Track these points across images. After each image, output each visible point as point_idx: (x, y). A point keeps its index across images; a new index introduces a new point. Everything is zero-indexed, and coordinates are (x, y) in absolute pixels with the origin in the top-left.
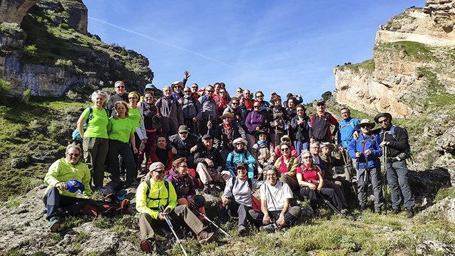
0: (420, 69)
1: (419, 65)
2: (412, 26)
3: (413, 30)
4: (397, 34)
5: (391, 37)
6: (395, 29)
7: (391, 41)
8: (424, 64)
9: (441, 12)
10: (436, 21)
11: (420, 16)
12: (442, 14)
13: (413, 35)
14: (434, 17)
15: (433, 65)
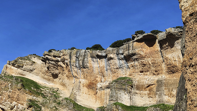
0: (31, 100)
1: (30, 97)
2: (31, 67)
3: (32, 71)
4: (19, 70)
5: (14, 71)
6: (19, 67)
7: (14, 75)
8: (34, 98)
9: (53, 62)
10: (48, 68)
11: (39, 62)
12: (53, 64)
13: (31, 74)
14: (47, 65)
15: (40, 99)
